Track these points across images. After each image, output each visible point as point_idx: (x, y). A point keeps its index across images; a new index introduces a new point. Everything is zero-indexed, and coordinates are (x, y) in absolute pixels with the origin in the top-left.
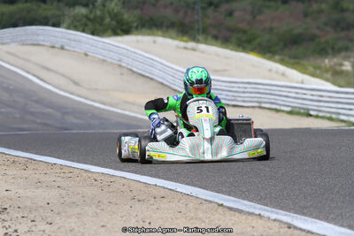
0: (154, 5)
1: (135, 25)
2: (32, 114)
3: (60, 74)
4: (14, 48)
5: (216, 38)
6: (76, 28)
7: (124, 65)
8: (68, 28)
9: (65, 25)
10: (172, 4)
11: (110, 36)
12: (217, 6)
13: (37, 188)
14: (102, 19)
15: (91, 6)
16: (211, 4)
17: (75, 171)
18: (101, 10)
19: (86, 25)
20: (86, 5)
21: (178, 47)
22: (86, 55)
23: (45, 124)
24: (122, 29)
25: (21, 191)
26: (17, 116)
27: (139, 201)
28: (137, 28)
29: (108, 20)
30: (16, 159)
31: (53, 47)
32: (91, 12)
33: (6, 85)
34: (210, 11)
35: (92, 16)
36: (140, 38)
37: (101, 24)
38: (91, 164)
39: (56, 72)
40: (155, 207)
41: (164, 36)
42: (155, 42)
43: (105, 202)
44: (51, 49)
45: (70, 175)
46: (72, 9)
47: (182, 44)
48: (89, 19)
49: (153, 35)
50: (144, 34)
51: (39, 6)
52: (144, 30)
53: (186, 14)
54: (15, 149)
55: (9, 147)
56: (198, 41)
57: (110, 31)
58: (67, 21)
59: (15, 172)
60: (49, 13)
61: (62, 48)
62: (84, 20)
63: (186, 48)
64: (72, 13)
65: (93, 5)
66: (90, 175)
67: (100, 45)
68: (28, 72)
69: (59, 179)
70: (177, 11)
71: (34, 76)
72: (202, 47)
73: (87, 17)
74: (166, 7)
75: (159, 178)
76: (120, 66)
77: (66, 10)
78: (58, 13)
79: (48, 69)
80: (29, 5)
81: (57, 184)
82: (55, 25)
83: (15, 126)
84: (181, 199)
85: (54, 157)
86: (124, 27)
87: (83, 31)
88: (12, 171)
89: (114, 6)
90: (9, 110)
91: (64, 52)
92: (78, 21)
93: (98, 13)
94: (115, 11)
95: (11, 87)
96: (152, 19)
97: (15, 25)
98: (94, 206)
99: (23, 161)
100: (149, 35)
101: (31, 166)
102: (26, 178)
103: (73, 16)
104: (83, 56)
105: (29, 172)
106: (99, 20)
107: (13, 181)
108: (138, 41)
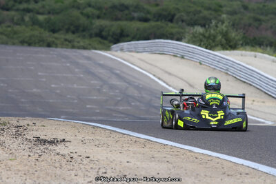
0: (257, 28)
1: (241, 42)
3: (179, 78)
4: (145, 56)
6: (194, 43)
7: (230, 73)
8: (188, 42)
9: (186, 40)
10: (271, 27)
11: (219, 50)
13: (151, 162)
14: (215, 37)
15: (207, 26)
17: (182, 151)
18: (214, 30)
19: (201, 41)
20: (203, 26)
22: (201, 64)
25: (138, 163)
26: (143, 108)
27: (228, 175)
28: (242, 45)
29: (219, 37)
30: (138, 140)
31: (176, 56)
32: (207, 31)
33: (136, 84)
35: (207, 35)
36: (244, 52)
37: (214, 41)
38: (195, 146)
39: (176, 76)
40: (240, 181)
41: (263, 53)
42: (255, 57)
43: (202, 175)
45: (177, 153)
46: (192, 28)
48: (205, 36)
49: (255, 51)
50: (246, 50)
51: (167, 25)
52: (248, 47)
54: (138, 133)
55: (134, 131)
57: (220, 46)
58: (188, 36)
59: (135, 149)
60: (174, 31)
61: (183, 57)
62: (201, 37)
64: (192, 31)
65: (209, 25)
66: (193, 154)
67: (211, 56)
68: (155, 76)
69: (169, 156)
71: (159, 79)
73: (203, 35)
74: (267, 30)
75: (246, 159)
76: (227, 74)
77: (187, 29)
78: (183, 31)
79: (170, 74)
80: (159, 23)
81: (167, 160)
82: (178, 40)
84: (261, 176)
85: (167, 140)
86: (231, 44)
87: (200, 46)
88: (134, 148)
90: (138, 103)
91: (183, 60)
92: (195, 37)
93: (212, 32)
94: (224, 31)
95: (141, 86)
96: (255, 39)
98: (193, 178)
99: (143, 141)
100: (252, 51)
101: (148, 146)
102: (143, 154)
103: (193, 34)
104: (198, 64)
105: (146, 149)
106: (212, 38)
107: (133, 155)
108: (242, 55)
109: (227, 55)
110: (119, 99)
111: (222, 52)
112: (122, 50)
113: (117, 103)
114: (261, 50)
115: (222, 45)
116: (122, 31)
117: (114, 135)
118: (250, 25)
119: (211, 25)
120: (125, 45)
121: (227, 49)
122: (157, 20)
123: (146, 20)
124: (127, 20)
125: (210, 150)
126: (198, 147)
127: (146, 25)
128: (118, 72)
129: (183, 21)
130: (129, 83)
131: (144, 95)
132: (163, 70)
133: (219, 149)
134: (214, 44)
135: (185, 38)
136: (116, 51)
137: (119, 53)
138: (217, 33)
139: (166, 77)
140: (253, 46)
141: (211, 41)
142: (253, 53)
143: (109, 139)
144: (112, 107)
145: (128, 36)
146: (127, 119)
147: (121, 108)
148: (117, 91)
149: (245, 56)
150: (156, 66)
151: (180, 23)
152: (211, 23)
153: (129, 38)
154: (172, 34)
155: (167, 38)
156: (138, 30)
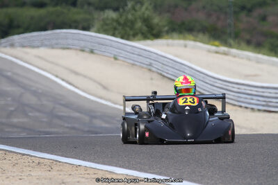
0: (186, 9)
1: (166, 29)
2: (60, 118)
3: (91, 79)
4: (43, 51)
5: (249, 43)
6: (106, 32)
7: (154, 69)
8: (98, 31)
9: (95, 29)
10: (204, 7)
11: (140, 40)
12: (250, 11)
14: (133, 23)
15: (121, 10)
16: (243, 8)
18: (133, 15)
19: (115, 29)
20: (116, 9)
21: (209, 51)
22: (116, 59)
23: (73, 128)
24: (153, 33)
26: (45, 120)
28: (167, 32)
29: (139, 24)
30: (42, 161)
31: (83, 51)
32: (121, 16)
33: (34, 89)
34: (243, 15)
35: (122, 21)
36: (170, 41)
37: (132, 28)
38: (116, 166)
39: (85, 77)
41: (195, 41)
42: (186, 46)
44: (80, 53)
46: (102, 13)
47: (214, 48)
48: (119, 24)
49: (185, 38)
50: (172, 38)
51: (69, 10)
52: (175, 35)
53: (218, 18)
55: (35, 149)
56: (230, 46)
57: (140, 35)
58: (97, 25)
59: (40, 173)
60: (79, 17)
61: (92, 52)
62: (115, 24)
63: (217, 52)
64: (102, 17)
65: (124, 10)
67: (129, 49)
68: (57, 76)
69: (83, 180)
70: (209, 15)
71: (63, 80)
72: (234, 51)
73: (117, 21)
74: (198, 11)
76: (150, 70)
77: (96, 14)
78: (88, 16)
79: (76, 73)
80: (59, 8)
82: (85, 29)
83: (42, 130)
85: (79, 159)
86: (155, 32)
87: (114, 35)
88: (37, 172)
89: (145, 10)
90: (37, 114)
91: (92, 55)
92: (107, 25)
93: (130, 17)
94: (146, 16)
95: (40, 91)
96: (183, 23)
97: (44, 29)
99: (48, 162)
100: (179, 39)
101: (55, 168)
102: (50, 179)
103: (103, 20)
104: (113, 59)
105: (54, 173)
106: (129, 24)
107: (37, 181)
108: (168, 45)
109: (148, 45)
110: (12, 109)
111: (143, 42)
112: (12, 45)
113: (10, 114)
114: (192, 38)
115: (143, 34)
116: (11, 21)
117: (9, 156)
118: (176, 6)
119: (127, 8)
120: (16, 38)
121: (148, 39)
122: (56, 5)
123: (42, 5)
124: (17, 6)
125: (136, 169)
126: (120, 167)
127: (42, 12)
128: (9, 74)
129: (89, 4)
130: (24, 87)
131: (45, 102)
132: (67, 68)
133: (147, 167)
134: (131, 33)
135: (93, 26)
136: (5, 47)
137: (8, 50)
138: (136, 19)
139: (72, 78)
140: (180, 32)
141: (128, 29)
142: (182, 42)
143: (4, 161)
144: (4, 120)
145: (18, 27)
146: (23, 135)
147: (15, 120)
148: (9, 99)
149: (173, 45)
150: (57, 65)
151: (86, 7)
152: (126, 5)
153: (21, 30)
154: (76, 22)
155: (70, 27)
156: (32, 18)
